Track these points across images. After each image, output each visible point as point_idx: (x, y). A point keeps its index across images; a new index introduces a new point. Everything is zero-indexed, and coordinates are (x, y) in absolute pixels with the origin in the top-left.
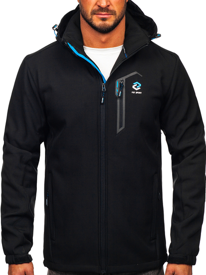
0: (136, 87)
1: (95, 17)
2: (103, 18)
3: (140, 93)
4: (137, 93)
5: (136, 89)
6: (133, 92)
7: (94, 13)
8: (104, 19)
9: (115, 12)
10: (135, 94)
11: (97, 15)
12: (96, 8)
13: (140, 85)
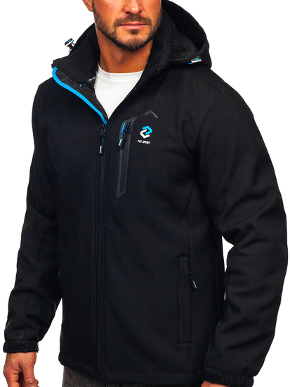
0: (144, 133)
1: (120, 29)
2: (133, 30)
3: (148, 142)
4: (144, 142)
5: (144, 137)
6: (139, 141)
7: (119, 23)
8: (134, 32)
9: (150, 20)
10: (141, 144)
11: (124, 27)
12: (123, 15)
13: (151, 131)
